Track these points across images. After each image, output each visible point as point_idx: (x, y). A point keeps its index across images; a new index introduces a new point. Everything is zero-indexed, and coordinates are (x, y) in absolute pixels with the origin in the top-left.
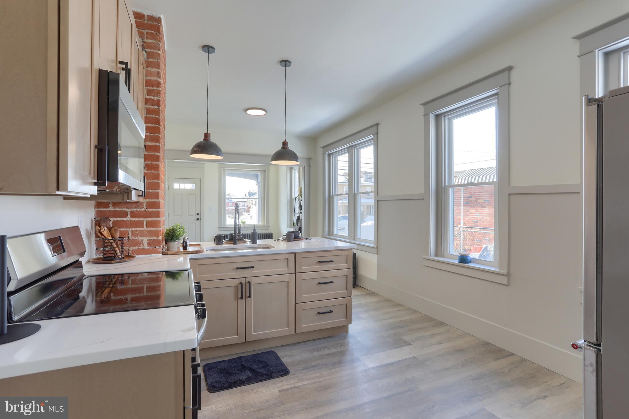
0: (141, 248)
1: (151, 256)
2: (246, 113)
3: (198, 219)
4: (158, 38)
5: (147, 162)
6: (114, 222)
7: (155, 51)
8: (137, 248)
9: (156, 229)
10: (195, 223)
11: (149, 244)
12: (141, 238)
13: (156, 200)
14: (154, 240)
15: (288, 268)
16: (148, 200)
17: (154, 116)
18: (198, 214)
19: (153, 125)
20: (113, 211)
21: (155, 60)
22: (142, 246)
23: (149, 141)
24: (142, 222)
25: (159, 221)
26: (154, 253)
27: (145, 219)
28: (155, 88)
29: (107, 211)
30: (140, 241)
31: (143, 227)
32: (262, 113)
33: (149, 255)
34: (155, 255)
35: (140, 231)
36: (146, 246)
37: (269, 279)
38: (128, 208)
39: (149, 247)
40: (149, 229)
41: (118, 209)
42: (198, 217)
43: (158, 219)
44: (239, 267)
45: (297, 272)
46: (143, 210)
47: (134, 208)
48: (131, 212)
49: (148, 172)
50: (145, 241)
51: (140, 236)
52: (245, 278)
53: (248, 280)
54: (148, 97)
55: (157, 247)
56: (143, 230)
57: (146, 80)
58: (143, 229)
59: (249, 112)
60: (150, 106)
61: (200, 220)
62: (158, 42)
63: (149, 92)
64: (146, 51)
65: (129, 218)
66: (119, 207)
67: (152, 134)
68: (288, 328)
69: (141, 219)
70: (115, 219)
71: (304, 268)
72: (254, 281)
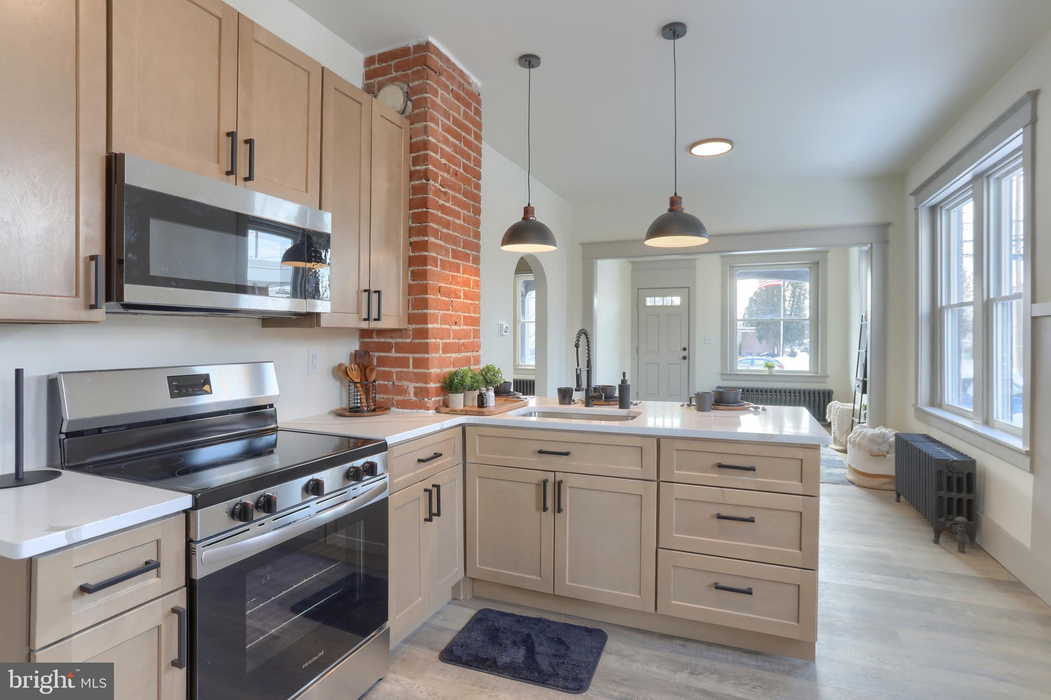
0: (406, 398)
1: (417, 413)
2: (691, 153)
3: (684, 358)
4: (425, 75)
5: (412, 267)
6: (379, 358)
7: (421, 96)
8: (402, 398)
9: (424, 371)
10: (680, 364)
11: (416, 394)
12: (406, 384)
13: (424, 326)
14: (421, 389)
15: (642, 468)
16: (414, 326)
17: (421, 196)
18: (684, 349)
19: (420, 210)
20: (377, 342)
21: (421, 110)
22: (407, 396)
23: (415, 236)
24: (407, 359)
25: (427, 358)
26: (422, 409)
27: (411, 355)
28: (422, 153)
29: (371, 342)
30: (406, 388)
31: (408, 367)
32: (724, 147)
33: (415, 411)
34: (423, 411)
35: (406, 372)
36: (412, 397)
37: (599, 483)
38: (392, 338)
39: (415, 399)
40: (415, 371)
41: (382, 340)
42: (685, 353)
43: (427, 356)
44: (544, 450)
45: (661, 479)
46: (409, 340)
47: (399, 338)
48: (395, 343)
49: (414, 282)
50: (411, 387)
51: (405, 381)
52: (555, 472)
53: (559, 477)
54: (413, 169)
55: (426, 400)
56: (409, 372)
57: (411, 144)
58: (409, 370)
59: (697, 151)
60: (416, 182)
61: (689, 359)
62: (425, 81)
63: (415, 161)
64: (411, 100)
65: (393, 354)
66: (383, 338)
67: (419, 225)
68: (639, 596)
69: (406, 355)
70: (379, 354)
71: (679, 474)
72: (570, 481)
